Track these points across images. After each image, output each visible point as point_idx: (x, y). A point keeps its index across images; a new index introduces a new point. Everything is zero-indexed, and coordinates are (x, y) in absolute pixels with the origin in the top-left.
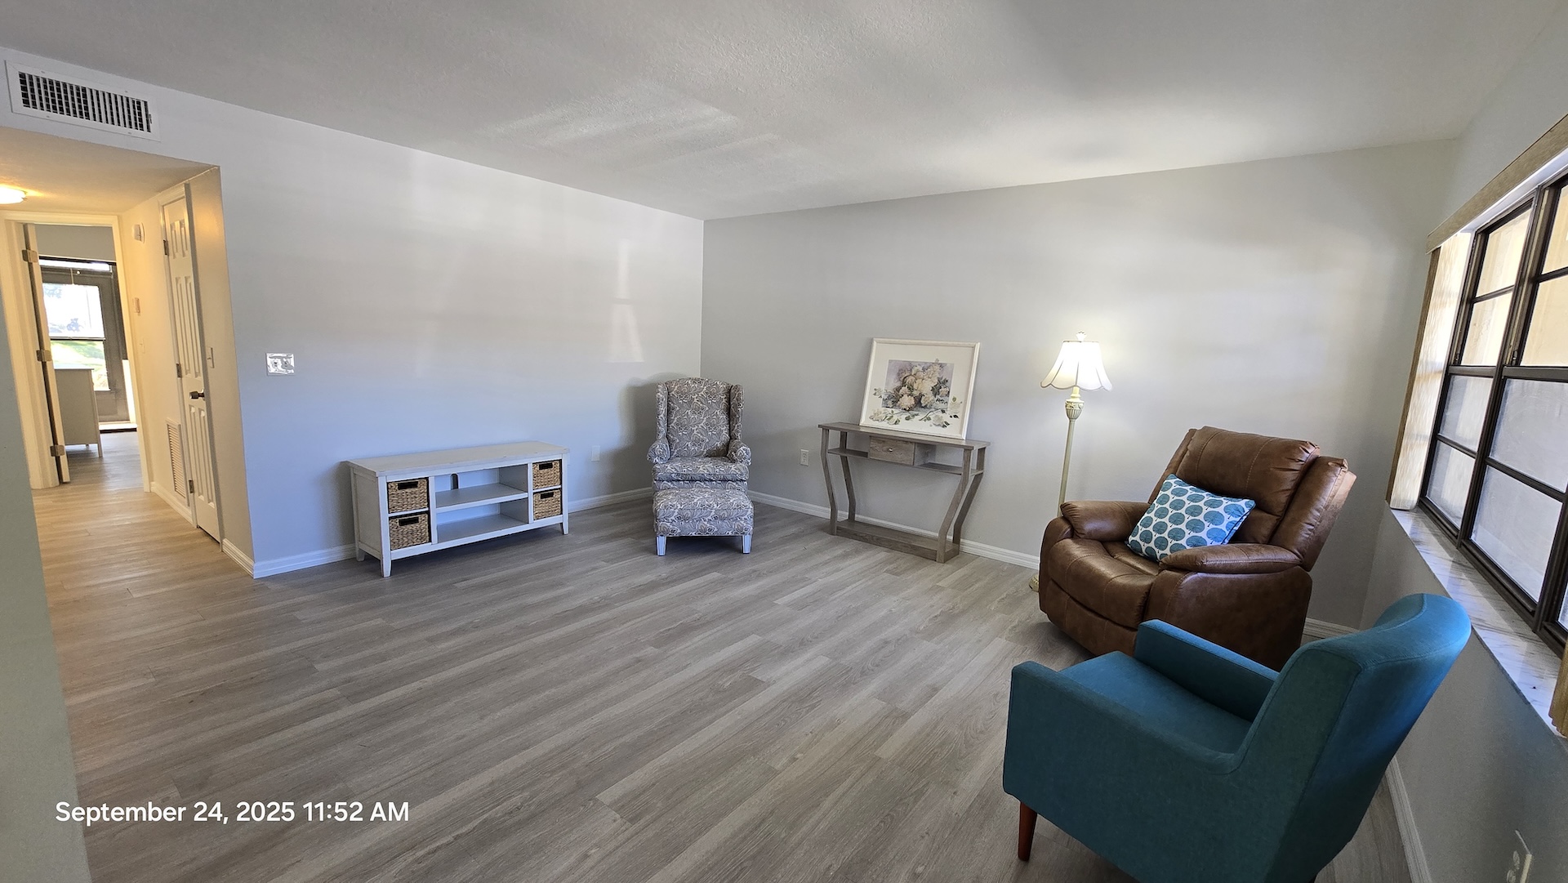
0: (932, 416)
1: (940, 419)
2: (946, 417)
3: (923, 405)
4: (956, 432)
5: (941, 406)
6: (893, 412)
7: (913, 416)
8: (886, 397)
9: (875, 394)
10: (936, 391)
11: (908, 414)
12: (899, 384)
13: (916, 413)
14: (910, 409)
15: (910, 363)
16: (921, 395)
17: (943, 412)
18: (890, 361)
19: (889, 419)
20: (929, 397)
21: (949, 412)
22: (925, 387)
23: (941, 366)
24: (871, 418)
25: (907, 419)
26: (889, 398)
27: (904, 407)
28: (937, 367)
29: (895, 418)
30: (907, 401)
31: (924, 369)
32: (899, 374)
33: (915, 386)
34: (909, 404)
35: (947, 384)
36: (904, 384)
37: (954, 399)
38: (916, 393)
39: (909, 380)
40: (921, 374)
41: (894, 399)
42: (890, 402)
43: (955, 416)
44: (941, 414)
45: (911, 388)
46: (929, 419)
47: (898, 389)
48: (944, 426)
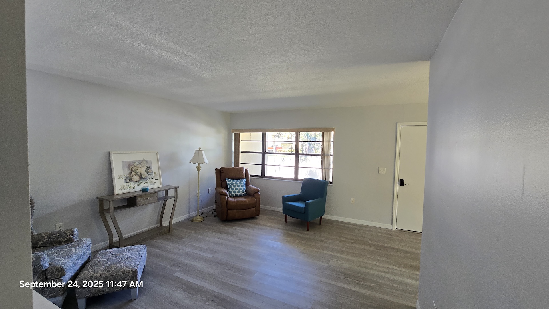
0: (148, 181)
1: (151, 181)
2: (154, 180)
3: (143, 178)
4: (158, 185)
5: (151, 176)
6: (130, 184)
7: (141, 183)
8: (125, 178)
9: (119, 178)
10: (147, 171)
11: (138, 183)
12: (130, 171)
13: (141, 181)
14: (138, 181)
15: (132, 162)
16: (141, 174)
17: (152, 178)
18: (123, 162)
19: (129, 188)
20: (145, 174)
21: (154, 178)
22: (142, 170)
23: (146, 161)
24: (120, 189)
25: (138, 185)
26: (127, 178)
27: (135, 181)
28: (145, 162)
29: (133, 186)
30: (136, 178)
31: (139, 164)
32: (128, 167)
33: (138, 171)
34: (137, 179)
35: (151, 168)
36: (132, 171)
37: (155, 173)
38: (139, 174)
39: (134, 169)
40: (139, 166)
41: (129, 178)
42: (128, 180)
43: (157, 179)
44: (151, 180)
45: (136, 172)
46: (147, 183)
47: (130, 174)
48: (154, 184)
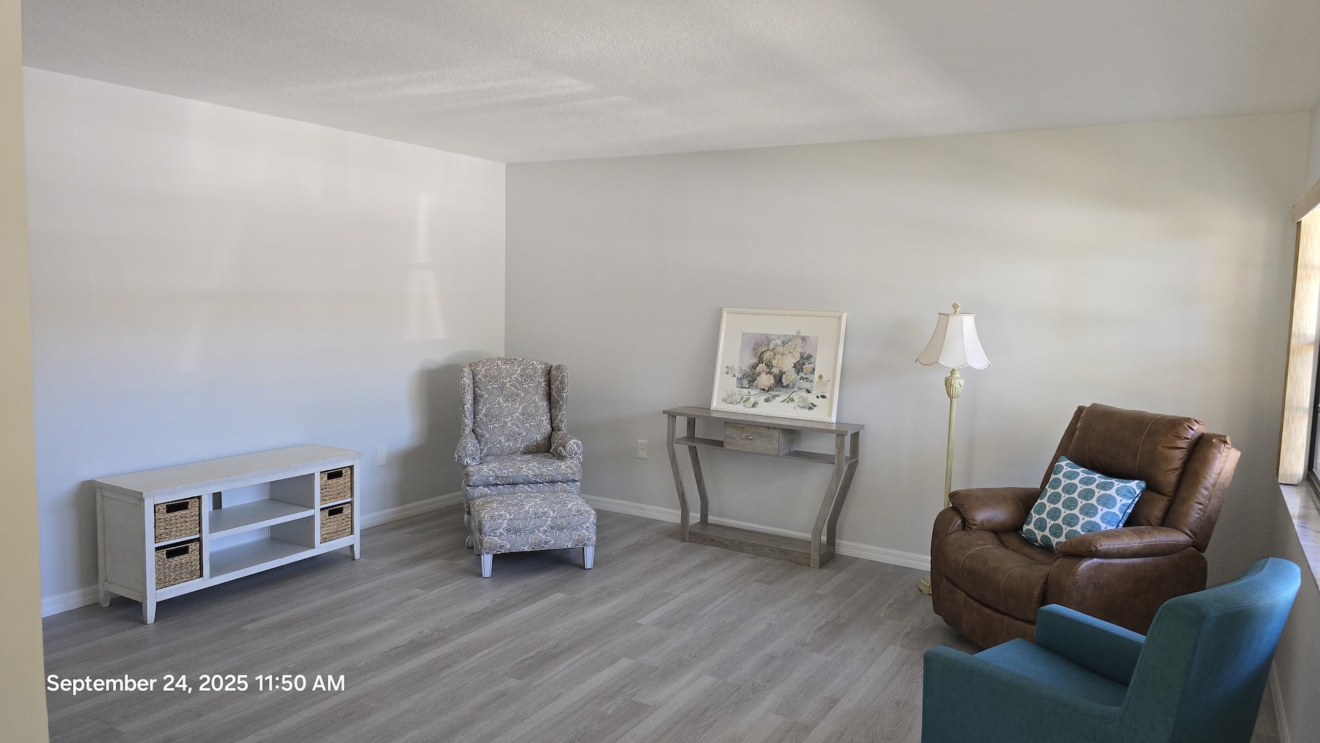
0: (795, 396)
1: (804, 400)
2: (811, 398)
3: (785, 384)
4: (825, 414)
5: (806, 385)
6: (749, 393)
7: (774, 397)
8: (740, 376)
9: (727, 373)
10: (798, 367)
11: (767, 396)
12: (755, 360)
13: (777, 393)
14: (770, 389)
15: (767, 336)
16: (782, 373)
17: (808, 391)
18: (744, 335)
19: (744, 402)
20: (790, 376)
21: (815, 392)
22: (786, 363)
23: (803, 339)
24: (724, 400)
25: (767, 400)
26: (744, 376)
27: (762, 387)
28: (799, 341)
29: (752, 400)
30: (765, 380)
31: (784, 344)
32: (754, 349)
33: (774, 363)
34: (768, 384)
35: (812, 360)
36: (761, 360)
37: (821, 377)
38: (775, 371)
39: (767, 356)
40: (781, 349)
41: (750, 378)
42: (745, 382)
43: (823, 397)
44: (805, 395)
45: (769, 365)
46: (792, 400)
47: (754, 367)
48: (810, 408)
